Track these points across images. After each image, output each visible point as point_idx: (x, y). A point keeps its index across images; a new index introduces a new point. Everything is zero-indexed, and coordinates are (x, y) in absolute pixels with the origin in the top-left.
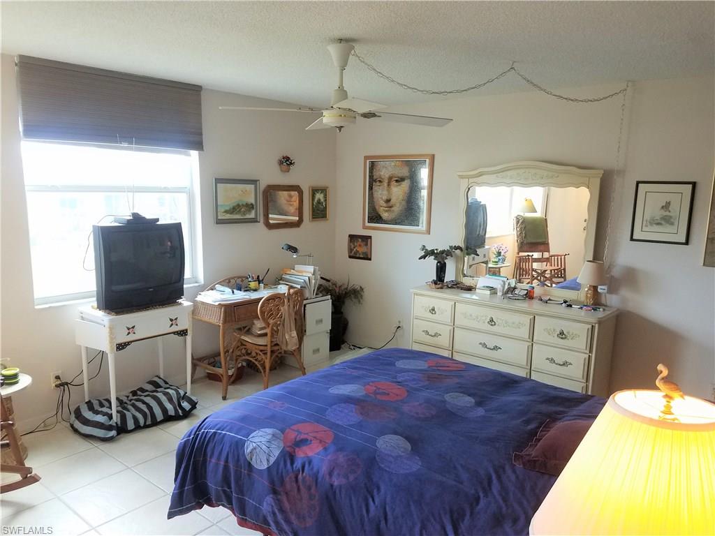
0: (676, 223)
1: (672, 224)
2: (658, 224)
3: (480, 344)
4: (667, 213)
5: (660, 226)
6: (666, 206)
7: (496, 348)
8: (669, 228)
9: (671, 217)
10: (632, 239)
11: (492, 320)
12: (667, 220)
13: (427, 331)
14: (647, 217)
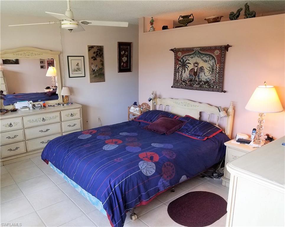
0: (81, 70)
1: (80, 70)
2: (76, 71)
3: (40, 131)
4: (78, 67)
5: (77, 72)
6: (78, 65)
7: (47, 130)
8: (80, 72)
9: (79, 68)
10: (70, 77)
11: (43, 119)
12: (79, 69)
13: (9, 137)
14: (73, 69)
